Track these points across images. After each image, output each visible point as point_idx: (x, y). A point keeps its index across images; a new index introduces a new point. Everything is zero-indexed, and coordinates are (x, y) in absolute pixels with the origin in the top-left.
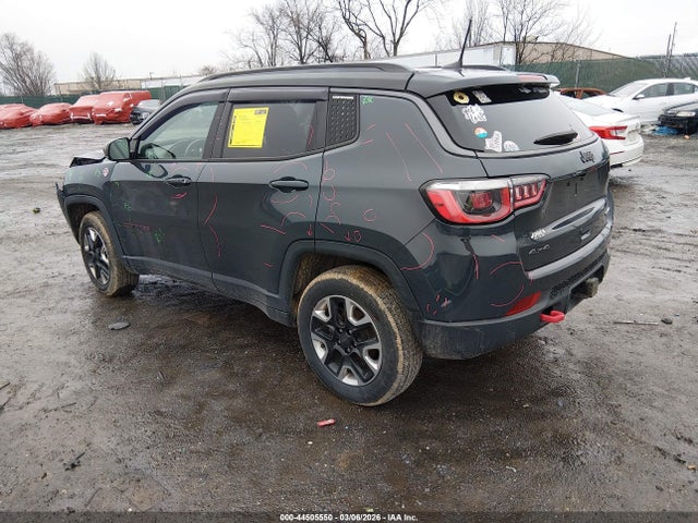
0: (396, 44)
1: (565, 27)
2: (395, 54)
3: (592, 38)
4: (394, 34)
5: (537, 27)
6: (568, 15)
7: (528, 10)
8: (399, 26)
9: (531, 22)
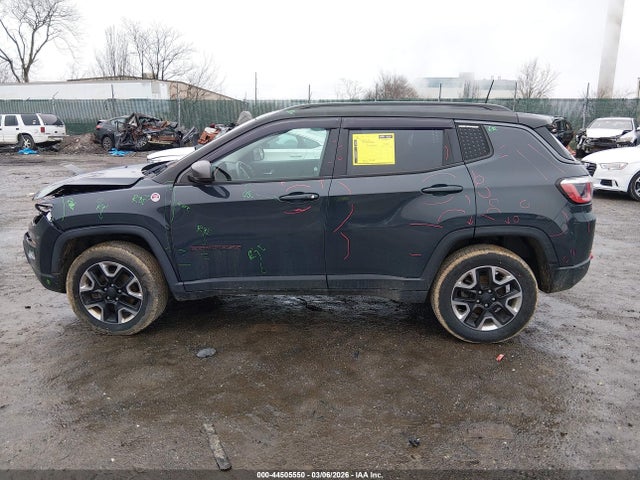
0: (26, 71)
1: (195, 70)
2: (27, 81)
3: (218, 82)
4: (22, 60)
5: (171, 67)
6: (196, 59)
7: (162, 51)
8: (28, 52)
9: (166, 62)
